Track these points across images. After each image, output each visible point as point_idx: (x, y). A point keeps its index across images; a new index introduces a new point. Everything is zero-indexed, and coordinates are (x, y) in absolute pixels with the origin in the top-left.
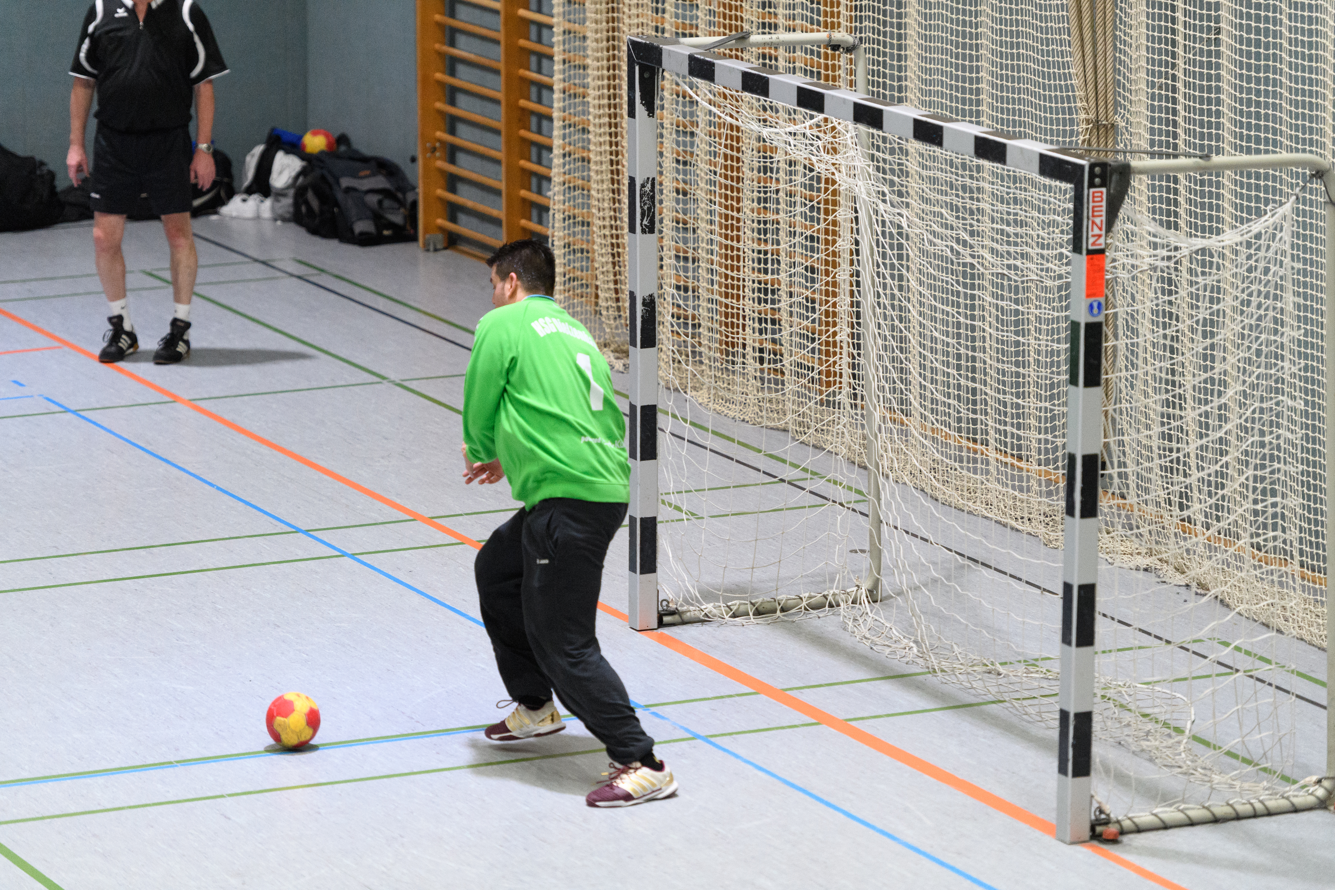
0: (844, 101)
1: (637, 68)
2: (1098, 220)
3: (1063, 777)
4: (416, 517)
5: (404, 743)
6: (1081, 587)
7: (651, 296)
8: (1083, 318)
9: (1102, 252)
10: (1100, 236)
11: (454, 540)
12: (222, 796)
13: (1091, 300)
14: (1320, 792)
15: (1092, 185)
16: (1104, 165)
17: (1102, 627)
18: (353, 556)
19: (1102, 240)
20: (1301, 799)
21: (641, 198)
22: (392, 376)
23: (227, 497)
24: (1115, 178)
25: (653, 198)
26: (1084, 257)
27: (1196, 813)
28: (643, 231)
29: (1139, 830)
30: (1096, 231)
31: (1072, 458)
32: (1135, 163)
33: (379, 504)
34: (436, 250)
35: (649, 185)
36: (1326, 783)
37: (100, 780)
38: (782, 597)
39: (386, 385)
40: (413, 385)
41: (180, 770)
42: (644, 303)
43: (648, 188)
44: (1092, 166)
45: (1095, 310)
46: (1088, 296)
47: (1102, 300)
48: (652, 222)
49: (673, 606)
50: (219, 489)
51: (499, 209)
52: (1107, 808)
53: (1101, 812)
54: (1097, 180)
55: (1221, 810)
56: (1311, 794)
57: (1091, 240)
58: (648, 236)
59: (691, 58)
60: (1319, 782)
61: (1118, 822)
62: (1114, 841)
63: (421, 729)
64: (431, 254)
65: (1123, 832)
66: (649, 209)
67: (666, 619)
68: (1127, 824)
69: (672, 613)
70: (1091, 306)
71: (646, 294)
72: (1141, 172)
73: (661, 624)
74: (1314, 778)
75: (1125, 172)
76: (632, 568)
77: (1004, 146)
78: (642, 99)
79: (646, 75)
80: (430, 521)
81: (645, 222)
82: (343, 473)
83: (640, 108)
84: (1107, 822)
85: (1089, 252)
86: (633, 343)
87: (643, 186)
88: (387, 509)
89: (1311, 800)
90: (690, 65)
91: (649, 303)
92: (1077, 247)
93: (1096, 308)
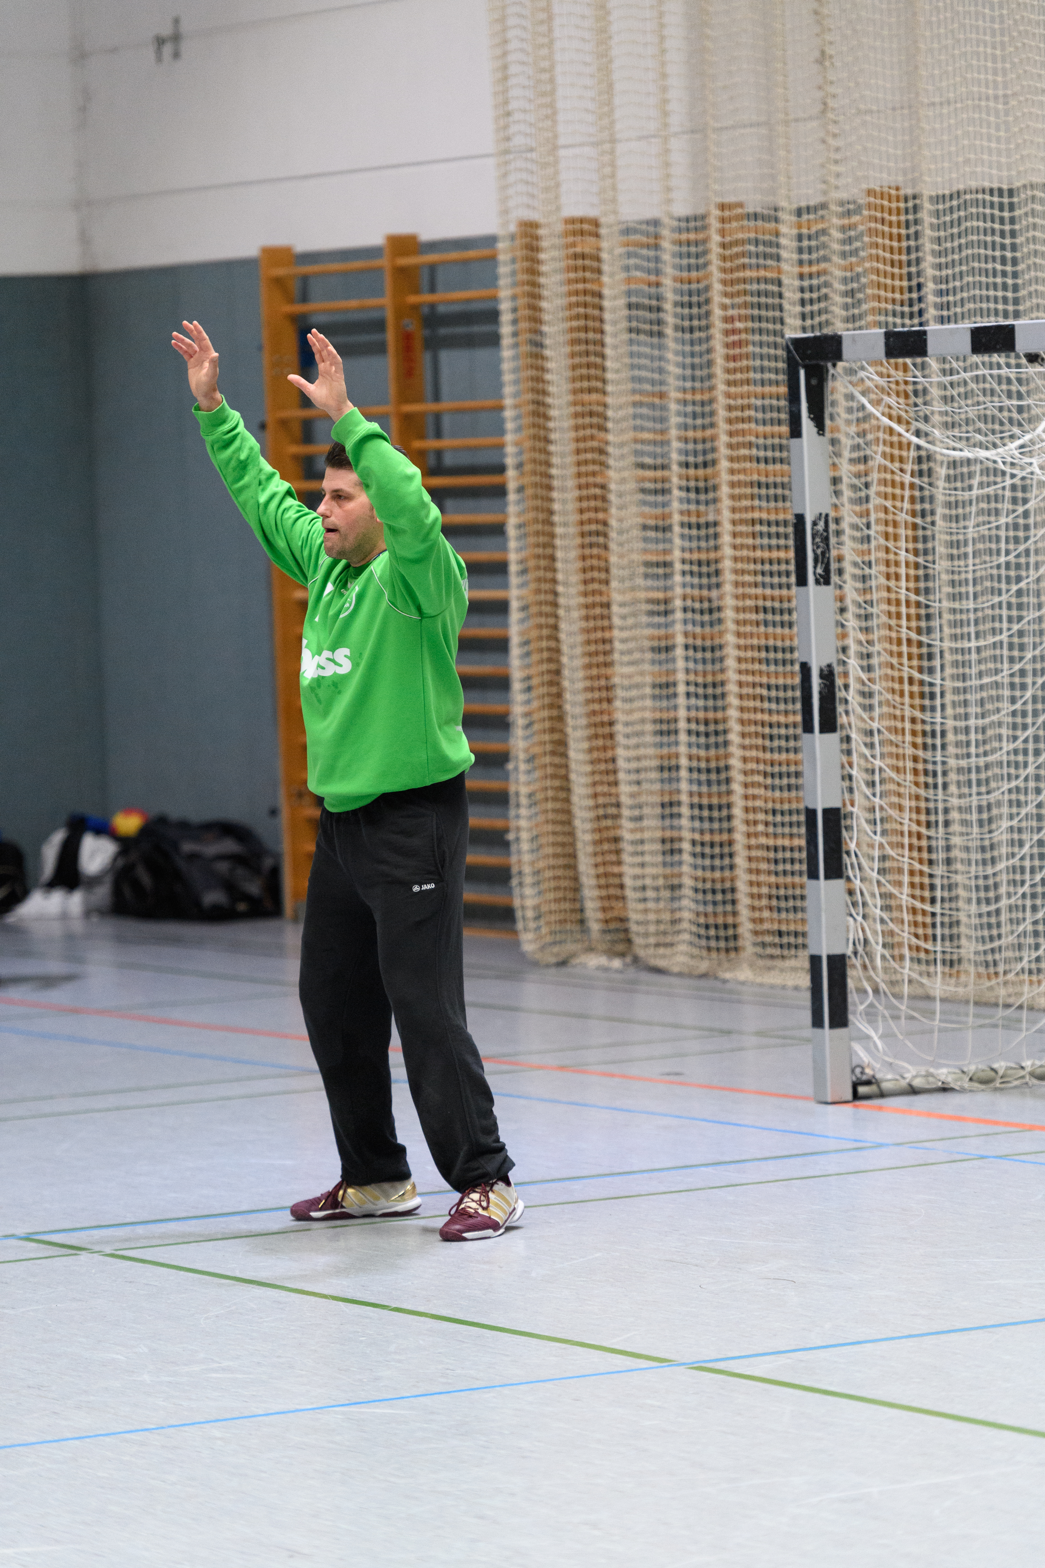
1: (802, 373)
7: (829, 666)
21: (813, 538)
25: (826, 540)
28: (817, 582)
35: (821, 522)
42: (822, 676)
43: (821, 526)
48: (827, 570)
49: (867, 1075)
58: (823, 588)
59: (888, 334)
66: (823, 553)
67: (862, 1090)
69: (868, 1084)
71: (824, 664)
76: (817, 1022)
78: (810, 410)
81: (819, 570)
83: (807, 424)
86: (808, 728)
87: (815, 524)
90: (887, 345)
91: (828, 675)
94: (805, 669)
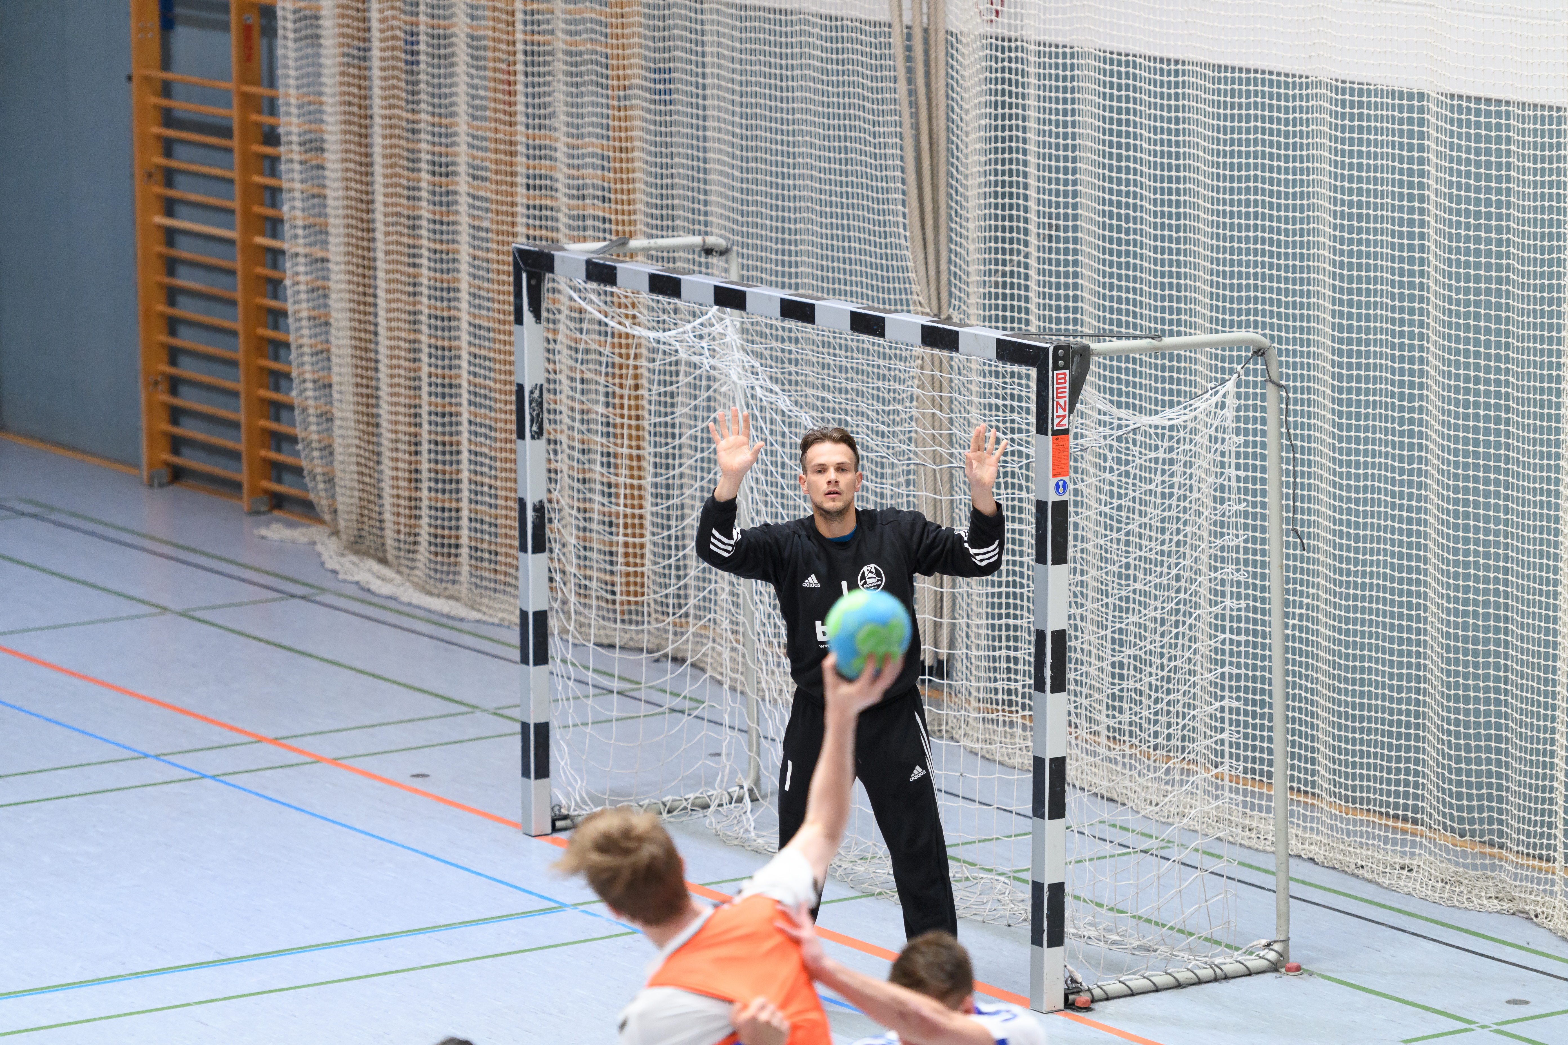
0: (770, 297)
1: (524, 276)
2: (1062, 401)
3: (1038, 948)
4: (260, 739)
5: (349, 948)
6: (1052, 760)
7: (540, 503)
8: (1053, 497)
9: (1066, 432)
10: (1064, 417)
11: (309, 759)
12: (189, 1005)
13: (1057, 479)
14: (1272, 956)
15: (1056, 367)
16: (1067, 348)
17: (1072, 798)
18: (213, 777)
19: (1066, 421)
20: (1254, 963)
21: (530, 404)
22: (174, 607)
23: (58, 728)
24: (1076, 359)
25: (541, 404)
26: (1050, 437)
27: (1161, 979)
28: (533, 437)
29: (1108, 999)
30: (1061, 412)
31: (1040, 635)
32: (1095, 346)
33: (217, 729)
34: (161, 485)
35: (537, 392)
36: (1276, 947)
37: (60, 994)
38: (668, 798)
39: (169, 617)
40: (198, 614)
41: (134, 981)
42: (535, 509)
43: (536, 394)
44: (1056, 349)
45: (1061, 490)
46: (1054, 475)
47: (1066, 479)
48: (541, 428)
49: (564, 812)
50: (47, 719)
51: (238, 440)
52: (1079, 977)
53: (1073, 981)
54: (1061, 363)
55: (1183, 975)
56: (1263, 958)
57: (1056, 421)
58: (537, 442)
59: (589, 263)
60: (1268, 945)
61: (1089, 990)
62: (1088, 1009)
63: (359, 936)
64: (156, 490)
65: (1093, 1001)
66: (538, 416)
67: (559, 824)
68: (1097, 992)
69: (565, 817)
70: (1057, 485)
71: (536, 500)
72: (1099, 354)
73: (554, 829)
74: (1264, 942)
75: (1085, 353)
76: (526, 773)
77: (957, 333)
78: (530, 304)
79: (533, 282)
80: (276, 741)
81: (535, 428)
82: (168, 700)
83: (528, 316)
84: (1078, 991)
85: (1055, 433)
86: (523, 548)
87: (532, 392)
88: (227, 733)
89: (1263, 963)
90: (587, 270)
91: (539, 509)
92: (1042, 429)
93: (1061, 487)
94: (522, 503)
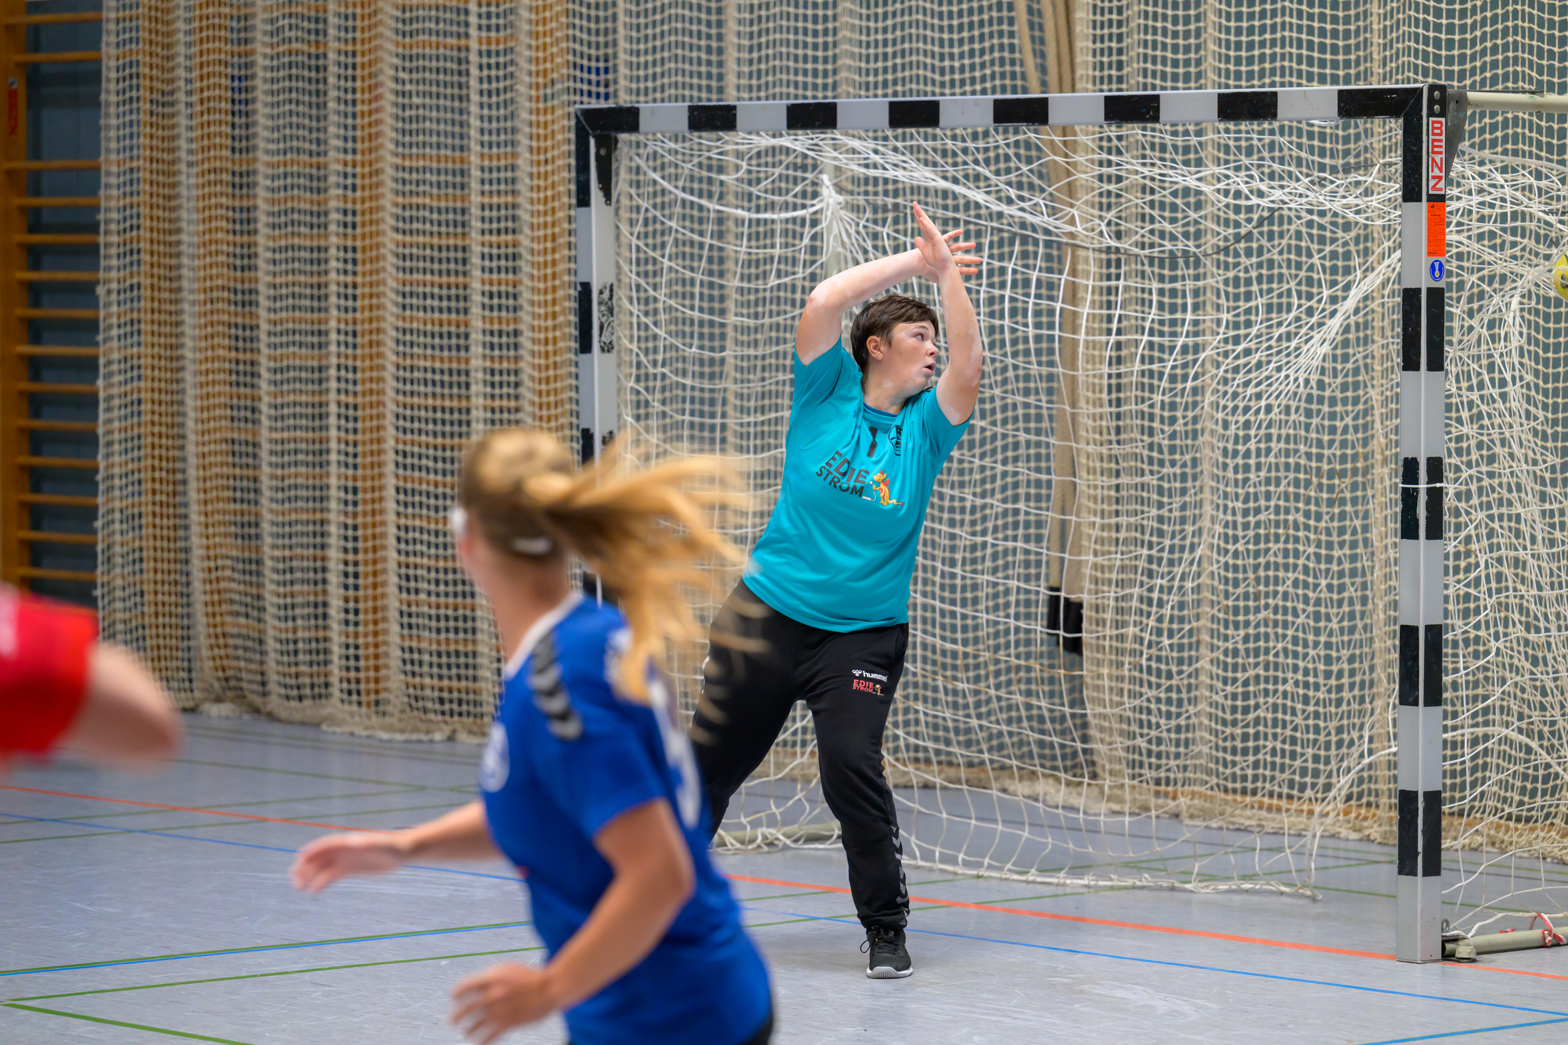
1: (592, 142)
2: (1438, 158)
3: (1410, 878)
4: (176, 809)
7: (611, 432)
8: (1427, 283)
9: (1442, 199)
10: (1439, 178)
11: (249, 820)
13: (1432, 258)
15: (1431, 113)
16: (1441, 90)
18: (144, 832)
19: (1442, 184)
24: (1453, 107)
25: (611, 309)
26: (1424, 206)
28: (601, 350)
30: (1436, 172)
42: (604, 442)
44: (1432, 90)
45: (1437, 274)
46: (1430, 253)
54: (1437, 108)
57: (1432, 183)
59: (695, 109)
62: (1470, 960)
66: (608, 322)
70: (1433, 267)
71: (606, 431)
75: (1461, 101)
77: (1275, 96)
78: (601, 182)
79: (603, 152)
80: (197, 809)
83: (594, 192)
85: (1431, 198)
90: (691, 118)
92: (1411, 193)
93: (1436, 270)
94: (588, 435)
